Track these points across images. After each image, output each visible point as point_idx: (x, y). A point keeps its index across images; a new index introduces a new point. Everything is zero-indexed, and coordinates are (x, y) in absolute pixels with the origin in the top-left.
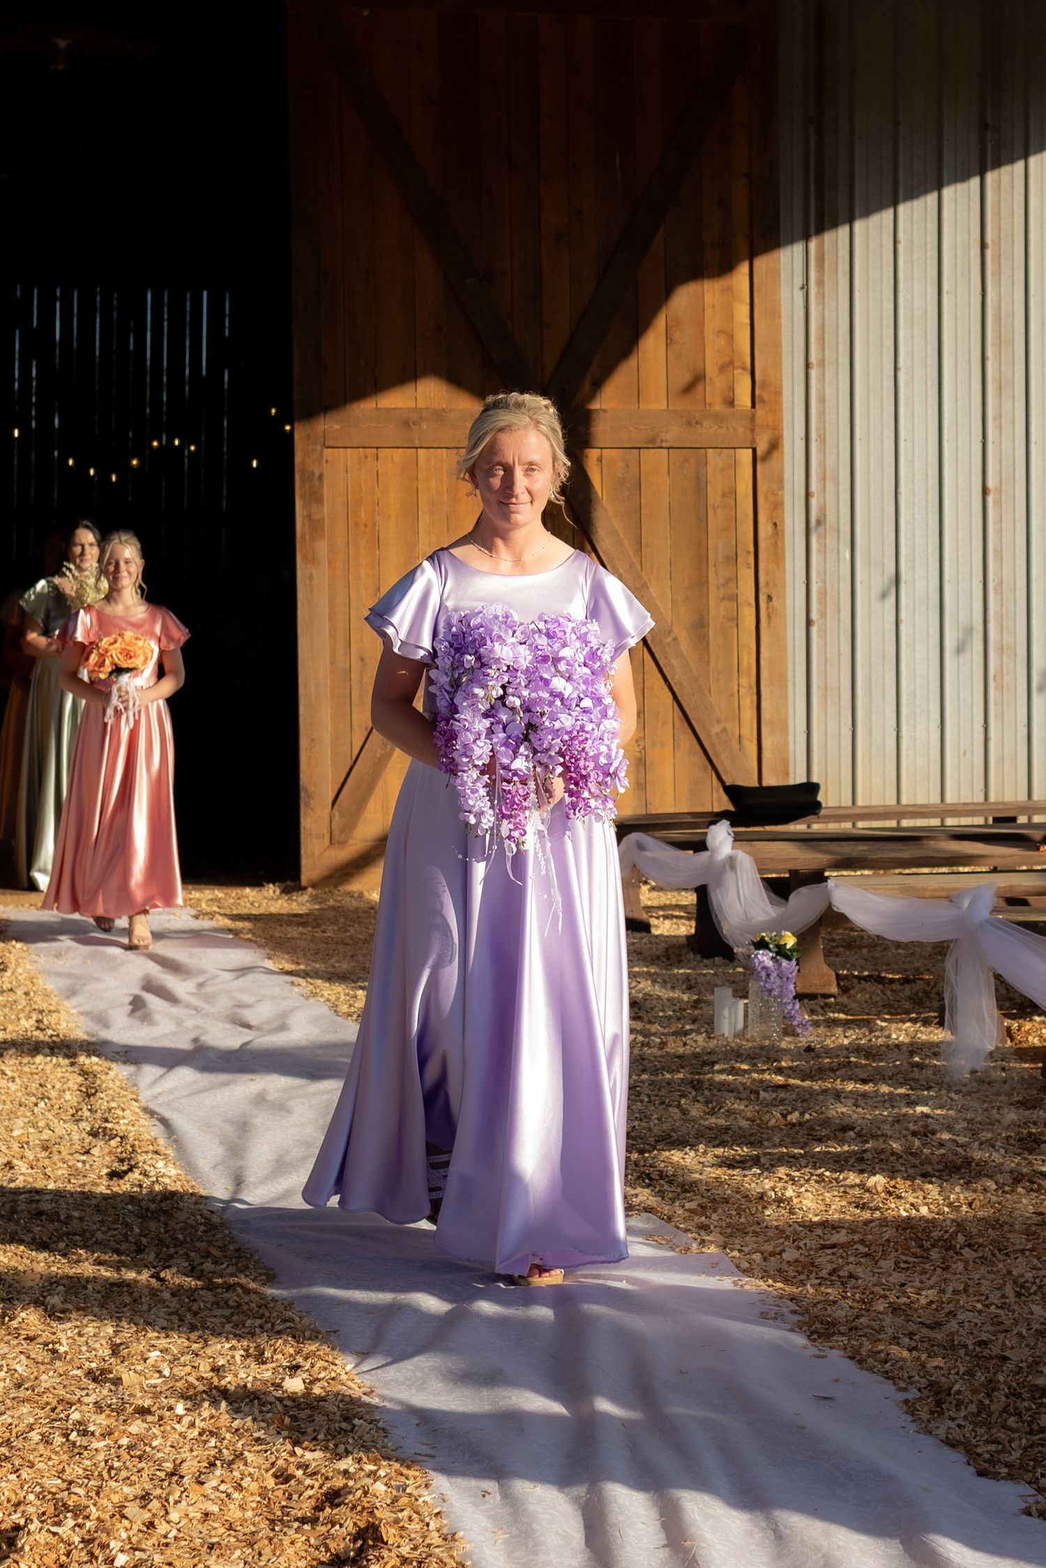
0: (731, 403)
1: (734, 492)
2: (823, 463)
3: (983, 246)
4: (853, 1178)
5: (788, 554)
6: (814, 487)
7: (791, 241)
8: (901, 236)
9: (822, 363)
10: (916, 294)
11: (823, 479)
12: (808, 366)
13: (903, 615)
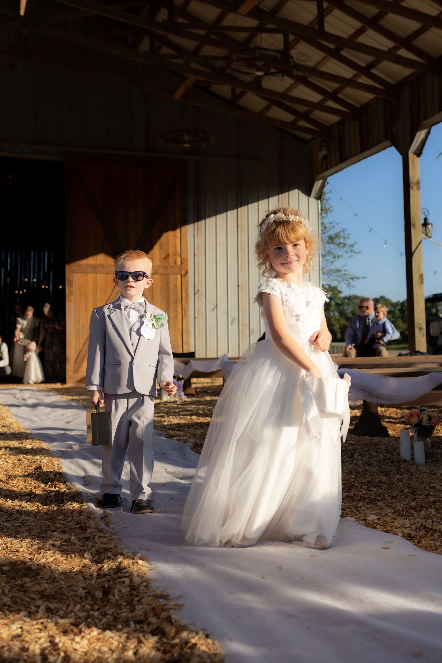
0: (175, 263)
1: (176, 286)
2: (198, 279)
3: (238, 227)
4: (189, 417)
5: (190, 301)
6: (196, 285)
7: (190, 223)
8: (218, 224)
9: (198, 254)
10: (221, 238)
11: (198, 283)
12: (195, 255)
13: (219, 316)
